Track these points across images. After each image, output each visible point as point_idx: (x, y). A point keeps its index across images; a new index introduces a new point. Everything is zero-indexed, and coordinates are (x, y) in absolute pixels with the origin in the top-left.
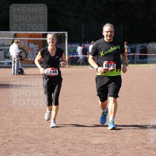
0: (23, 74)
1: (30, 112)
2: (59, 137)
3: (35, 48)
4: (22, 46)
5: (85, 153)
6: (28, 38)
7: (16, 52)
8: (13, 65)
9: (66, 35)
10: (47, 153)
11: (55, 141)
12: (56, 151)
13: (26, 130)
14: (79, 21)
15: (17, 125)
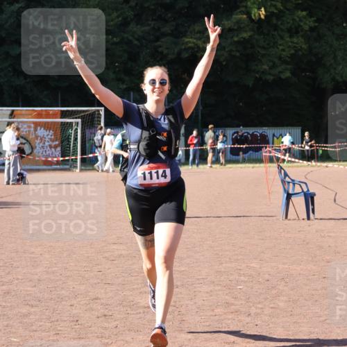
0: (25, 183)
1: (33, 250)
2: (81, 294)
3: (48, 135)
4: (24, 133)
5: (125, 322)
6: (35, 118)
7: (11, 144)
8: (7, 166)
9: (102, 113)
10: (58, 323)
11: (74, 302)
12: (75, 319)
13: (24, 282)
14: (125, 86)
15: (9, 273)
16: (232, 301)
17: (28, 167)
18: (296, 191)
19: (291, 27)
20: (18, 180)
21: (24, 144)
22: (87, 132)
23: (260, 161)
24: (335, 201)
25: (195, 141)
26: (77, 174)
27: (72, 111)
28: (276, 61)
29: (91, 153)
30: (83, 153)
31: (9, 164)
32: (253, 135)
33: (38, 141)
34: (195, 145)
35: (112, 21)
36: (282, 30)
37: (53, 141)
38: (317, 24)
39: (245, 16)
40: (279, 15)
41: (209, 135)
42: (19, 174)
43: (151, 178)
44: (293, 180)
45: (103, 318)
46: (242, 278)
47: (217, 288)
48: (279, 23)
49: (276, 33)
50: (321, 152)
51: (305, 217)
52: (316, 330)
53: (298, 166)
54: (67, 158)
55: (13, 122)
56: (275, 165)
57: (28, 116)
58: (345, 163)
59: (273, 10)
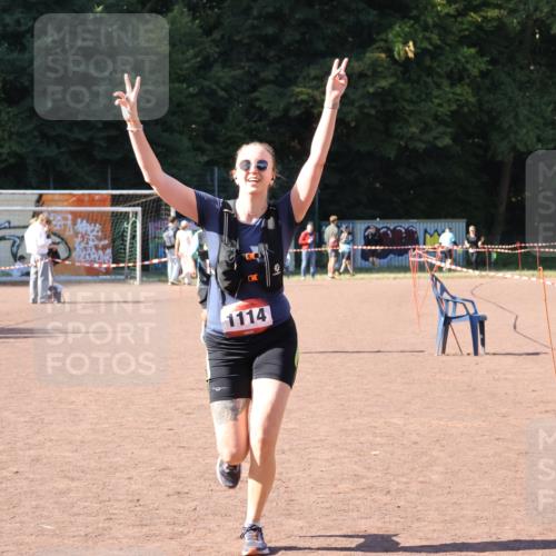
0: (59, 301)
1: (73, 398)
2: (144, 462)
3: (93, 231)
4: (58, 228)
5: (207, 503)
6: (73, 206)
7: (39, 244)
8: (32, 277)
10: (111, 503)
11: (133, 473)
12: (136, 498)
13: (61, 445)
14: (205, 158)
16: (360, 470)
17: (63, 278)
18: (458, 314)
19: (451, 72)
20: (50, 297)
21: (58, 243)
22: (151, 226)
23: (405, 269)
24: (515, 327)
25: (310, 240)
26: (137, 289)
27: (129, 195)
28: (430, 120)
29: (156, 257)
30: (145, 256)
31: (37, 273)
32: (394, 231)
33: (78, 240)
34: (309, 246)
35: (187, 61)
36: (440, 76)
37: (100, 240)
38: (490, 68)
39: (383, 55)
40: (435, 53)
41: (330, 231)
42: (51, 288)
43: (242, 323)
44: (453, 298)
45: (175, 497)
46: (379, 440)
47: (342, 454)
48: (435, 65)
49: (429, 80)
50: (494, 256)
51: (471, 350)
52: (486, 514)
53: (460, 277)
54: (122, 265)
55: (41, 212)
56: (427, 275)
57: (62, 202)
58: (531, 272)
59: (426, 45)
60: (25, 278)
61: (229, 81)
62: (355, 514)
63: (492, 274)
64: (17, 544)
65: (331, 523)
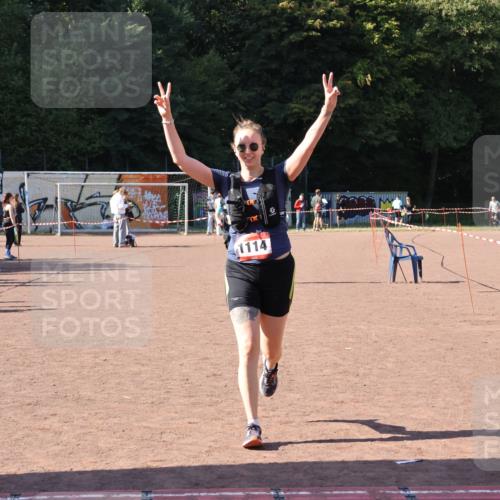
0: (133, 246)
2: (191, 354)
3: (155, 199)
4: (132, 196)
6: (142, 182)
8: (115, 229)
10: (169, 381)
12: (186, 378)
16: (340, 362)
17: (135, 230)
18: (404, 255)
19: (396, 93)
21: (132, 207)
22: (194, 195)
23: (367, 225)
24: (442, 264)
25: (301, 206)
26: (184, 238)
27: (179, 175)
28: (382, 126)
29: (198, 217)
30: (191, 216)
31: (118, 227)
32: (359, 199)
33: (145, 205)
34: (301, 209)
35: (218, 86)
36: (387, 94)
37: (160, 205)
38: (423, 91)
39: (350, 82)
40: (384, 81)
41: (315, 199)
42: (128, 237)
43: (249, 250)
44: (400, 244)
45: (212, 378)
46: (351, 340)
47: (326, 349)
48: (385, 89)
49: (381, 98)
50: (427, 216)
51: (413, 280)
52: (424, 390)
53: (403, 231)
54: (174, 222)
55: (121, 186)
56: (383, 229)
57: (134, 179)
58: (453, 227)
59: (379, 75)
60: (110, 230)
61: (247, 99)
62: (335, 390)
63: (426, 228)
64: (106, 408)
65: (318, 396)
